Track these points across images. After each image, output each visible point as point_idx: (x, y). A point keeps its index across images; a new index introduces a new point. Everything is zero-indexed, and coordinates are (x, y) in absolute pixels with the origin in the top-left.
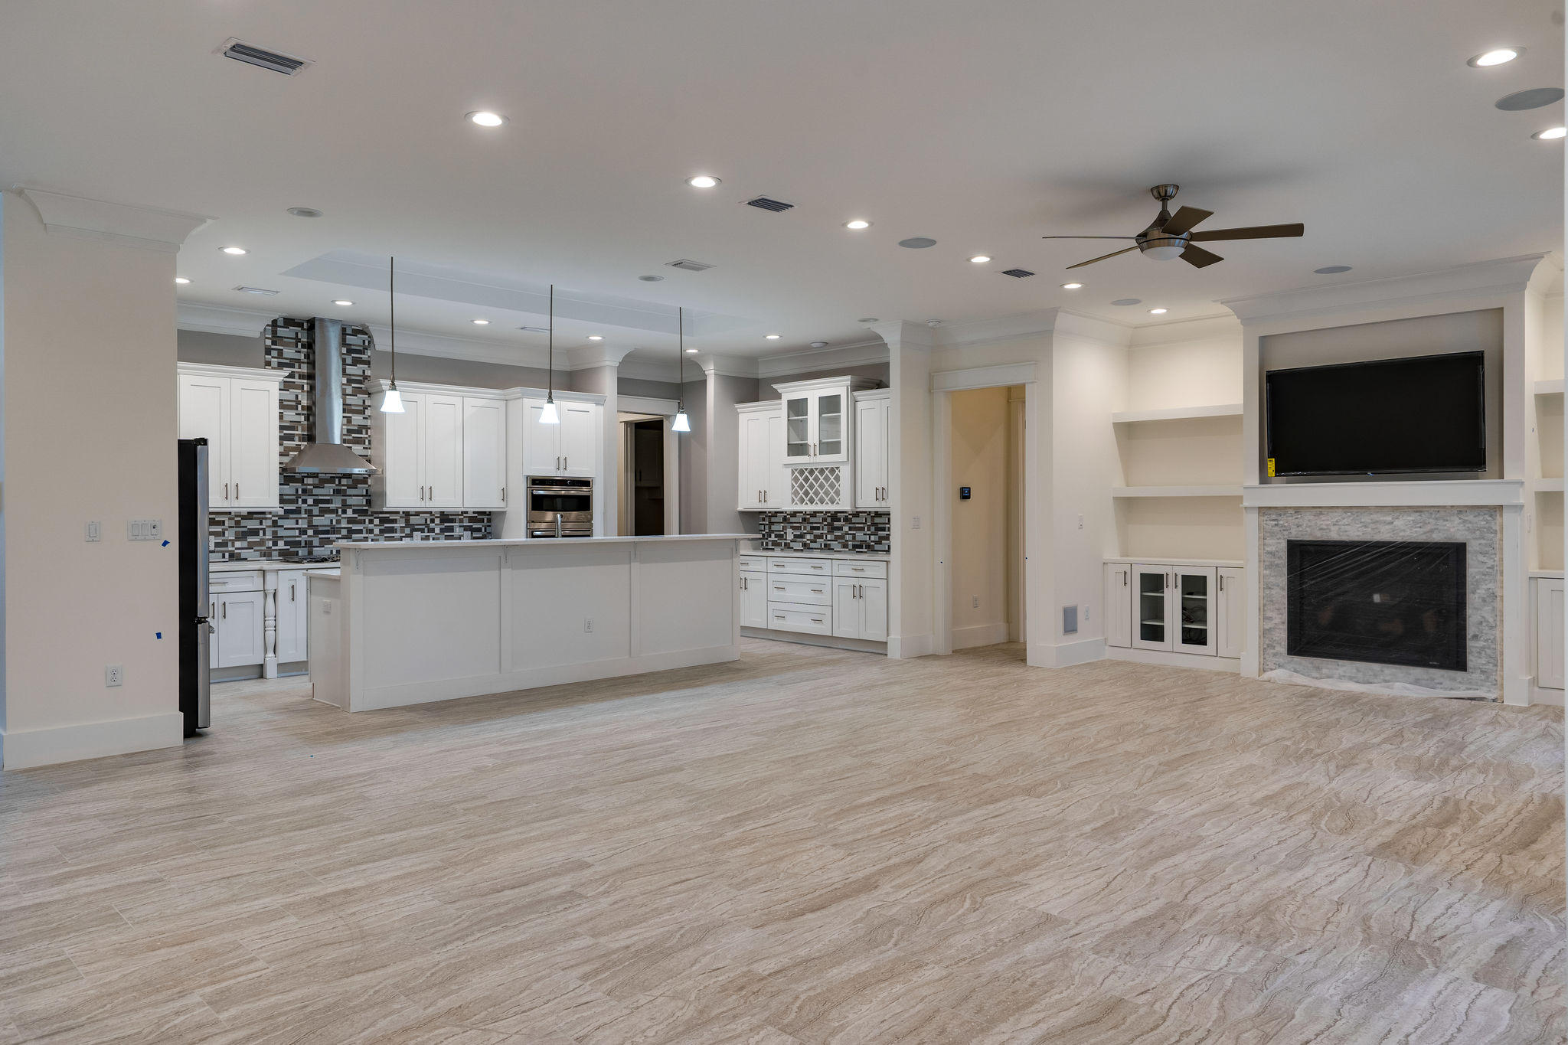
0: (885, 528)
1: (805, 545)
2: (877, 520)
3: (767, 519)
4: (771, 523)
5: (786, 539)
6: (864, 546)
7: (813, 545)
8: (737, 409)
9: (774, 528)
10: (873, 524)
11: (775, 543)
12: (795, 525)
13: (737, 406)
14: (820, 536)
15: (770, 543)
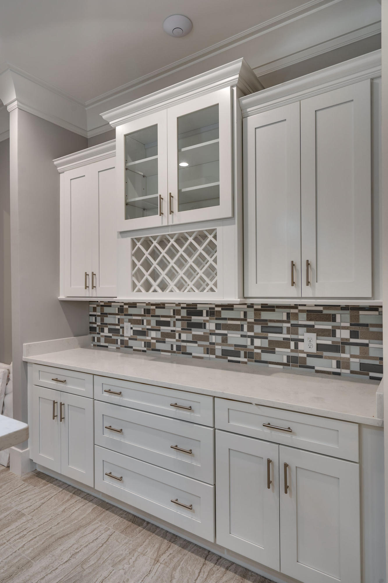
0: (281, 328)
1: (148, 344)
2: (265, 316)
3: (98, 309)
4: (104, 315)
5: (123, 336)
6: (242, 353)
7: (159, 346)
8: (56, 167)
9: (107, 320)
10: (258, 321)
11: (108, 339)
12: (134, 318)
13: (57, 162)
14: (172, 335)
15: (102, 339)
